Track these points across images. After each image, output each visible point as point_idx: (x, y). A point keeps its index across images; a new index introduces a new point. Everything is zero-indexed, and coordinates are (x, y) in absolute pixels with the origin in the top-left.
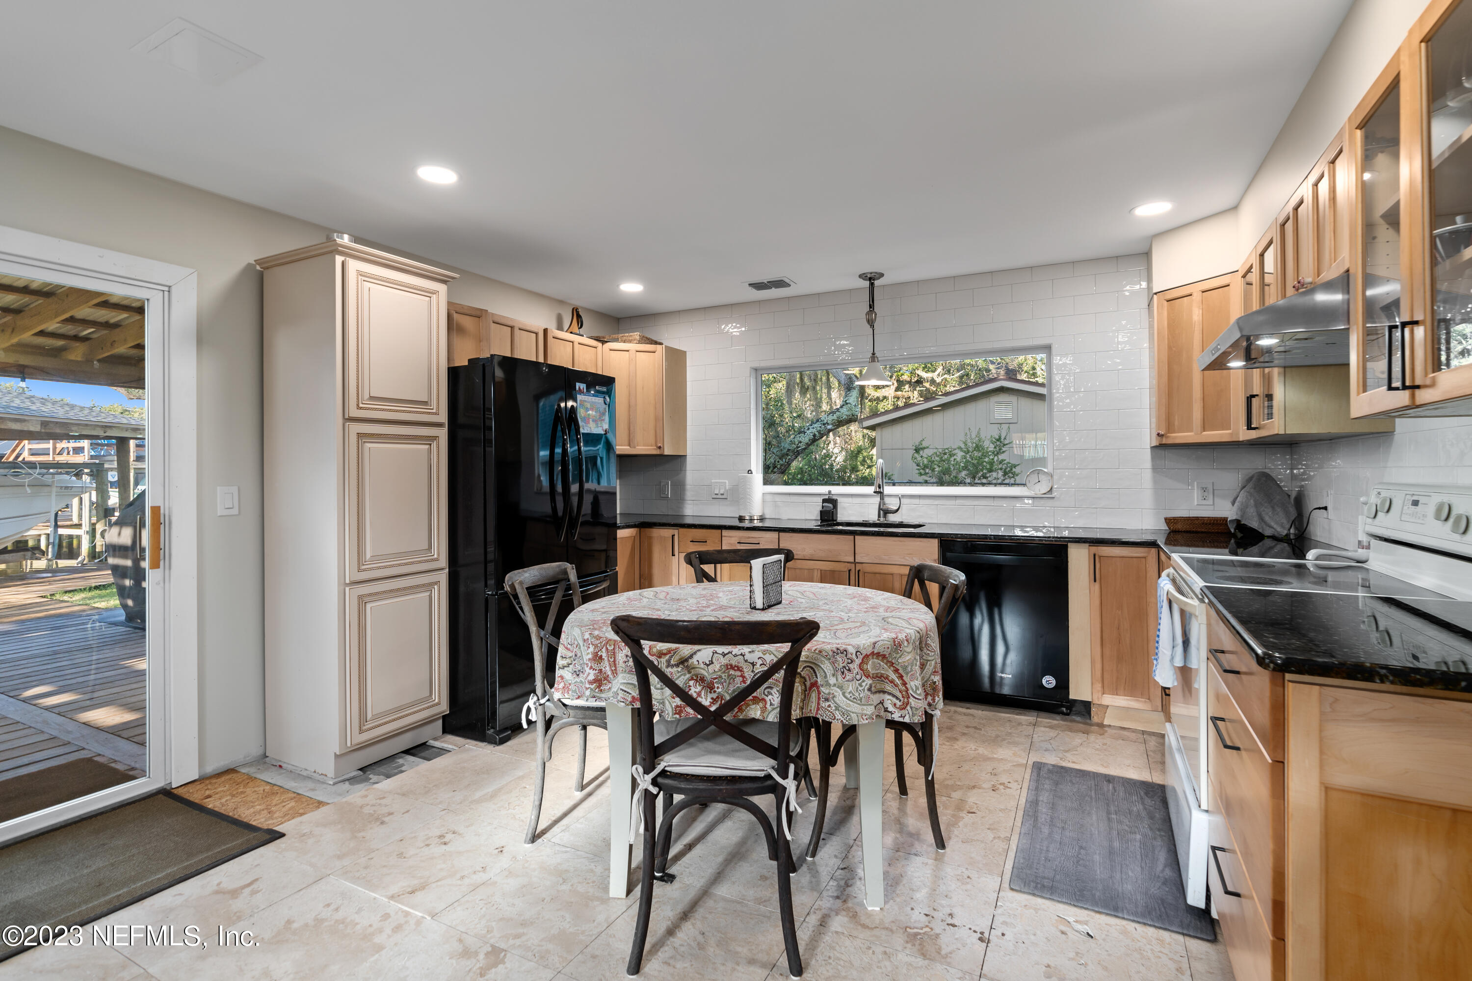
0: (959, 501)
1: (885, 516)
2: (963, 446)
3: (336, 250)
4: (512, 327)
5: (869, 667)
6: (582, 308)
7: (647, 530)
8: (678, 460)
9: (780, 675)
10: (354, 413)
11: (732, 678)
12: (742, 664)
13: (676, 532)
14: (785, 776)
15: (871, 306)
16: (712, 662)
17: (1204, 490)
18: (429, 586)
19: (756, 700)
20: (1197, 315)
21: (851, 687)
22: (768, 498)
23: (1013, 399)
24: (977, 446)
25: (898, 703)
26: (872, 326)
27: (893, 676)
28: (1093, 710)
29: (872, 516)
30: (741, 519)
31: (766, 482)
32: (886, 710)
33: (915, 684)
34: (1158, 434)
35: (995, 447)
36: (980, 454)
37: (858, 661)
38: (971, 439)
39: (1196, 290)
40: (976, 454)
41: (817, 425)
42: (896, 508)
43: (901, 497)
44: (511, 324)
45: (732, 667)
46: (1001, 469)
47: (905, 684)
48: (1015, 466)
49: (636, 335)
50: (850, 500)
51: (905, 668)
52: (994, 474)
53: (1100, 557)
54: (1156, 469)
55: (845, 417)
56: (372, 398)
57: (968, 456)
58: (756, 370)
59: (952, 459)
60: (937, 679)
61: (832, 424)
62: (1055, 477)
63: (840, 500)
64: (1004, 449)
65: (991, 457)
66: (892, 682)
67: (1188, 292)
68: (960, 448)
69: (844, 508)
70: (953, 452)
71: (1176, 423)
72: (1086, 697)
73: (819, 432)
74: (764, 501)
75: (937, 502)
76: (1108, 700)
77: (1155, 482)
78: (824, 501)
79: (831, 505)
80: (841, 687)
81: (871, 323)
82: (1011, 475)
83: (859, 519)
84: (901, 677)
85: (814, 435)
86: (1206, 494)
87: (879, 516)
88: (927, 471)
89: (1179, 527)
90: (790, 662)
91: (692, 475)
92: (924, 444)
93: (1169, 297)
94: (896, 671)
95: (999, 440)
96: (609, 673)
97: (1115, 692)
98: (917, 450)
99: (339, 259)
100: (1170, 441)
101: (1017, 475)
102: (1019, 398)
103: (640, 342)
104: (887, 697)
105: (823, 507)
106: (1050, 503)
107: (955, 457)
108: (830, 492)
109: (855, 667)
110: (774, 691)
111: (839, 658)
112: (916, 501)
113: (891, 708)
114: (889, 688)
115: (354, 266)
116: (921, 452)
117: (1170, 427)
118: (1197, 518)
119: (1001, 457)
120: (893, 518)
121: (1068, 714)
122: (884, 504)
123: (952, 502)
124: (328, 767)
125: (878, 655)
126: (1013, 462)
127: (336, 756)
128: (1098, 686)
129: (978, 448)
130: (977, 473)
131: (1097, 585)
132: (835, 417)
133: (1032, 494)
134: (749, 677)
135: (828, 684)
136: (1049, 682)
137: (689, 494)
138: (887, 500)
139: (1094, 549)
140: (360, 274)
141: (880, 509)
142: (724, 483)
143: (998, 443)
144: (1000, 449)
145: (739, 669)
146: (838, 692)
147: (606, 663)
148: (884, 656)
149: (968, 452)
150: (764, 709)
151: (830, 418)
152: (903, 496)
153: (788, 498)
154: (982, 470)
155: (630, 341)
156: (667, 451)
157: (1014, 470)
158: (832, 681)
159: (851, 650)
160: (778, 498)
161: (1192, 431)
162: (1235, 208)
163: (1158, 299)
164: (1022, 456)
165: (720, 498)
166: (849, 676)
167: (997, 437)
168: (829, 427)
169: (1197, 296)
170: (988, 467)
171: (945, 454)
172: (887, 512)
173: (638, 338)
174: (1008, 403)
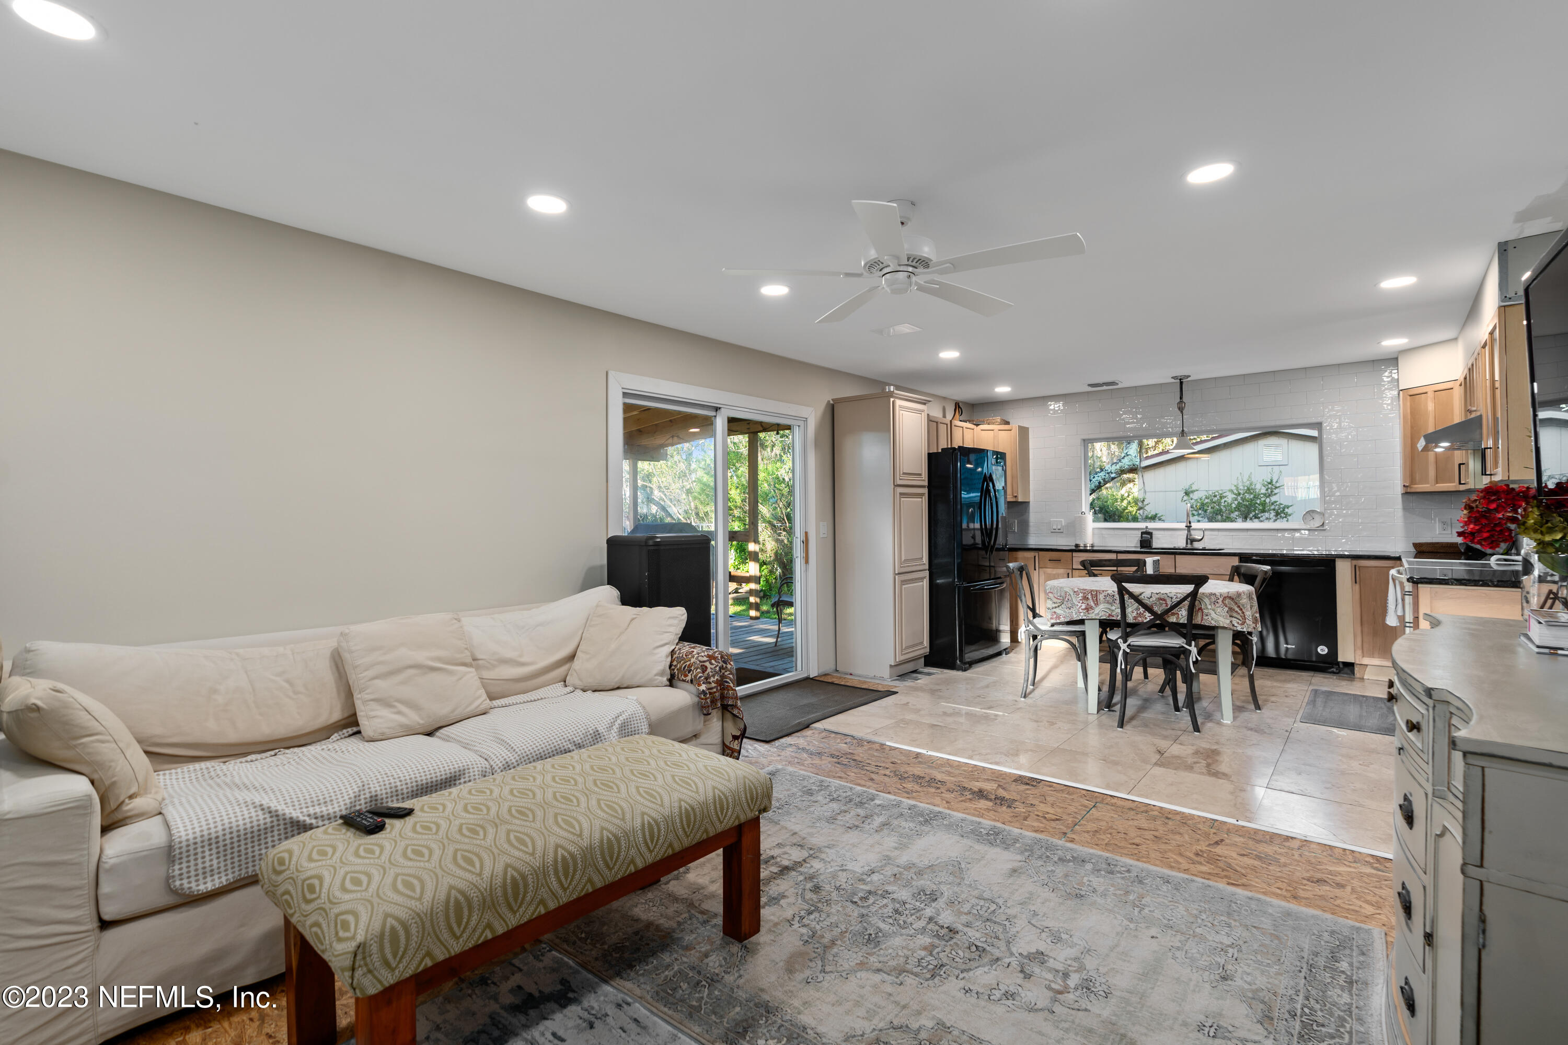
0: (1249, 533)
1: (1191, 543)
2: (1234, 488)
3: (891, 394)
4: (937, 423)
5: (1227, 602)
6: (962, 402)
7: (1014, 553)
8: (1026, 504)
9: (1186, 603)
10: (899, 482)
11: (1161, 604)
12: (1166, 598)
13: (1037, 554)
14: (1190, 645)
15: (1181, 398)
16: (1151, 597)
17: (1444, 523)
18: (922, 579)
19: (1173, 614)
20: (1431, 406)
21: (1219, 610)
22: (1096, 531)
23: (1283, 442)
24: (1248, 489)
25: (1240, 622)
26: (1182, 412)
27: (1237, 609)
28: (1356, 669)
29: (1181, 543)
30: (1077, 546)
31: (1094, 521)
32: (1233, 625)
33: (1248, 613)
34: (1404, 486)
35: (1267, 490)
36: (1252, 496)
37: (1221, 599)
38: (1243, 482)
39: (1430, 390)
40: (1247, 496)
41: (1102, 474)
42: (1200, 538)
43: (1204, 530)
44: (936, 420)
45: (1161, 599)
46: (1274, 510)
47: (1243, 613)
48: (1288, 507)
49: (998, 419)
50: (1162, 532)
51: (1243, 605)
52: (1267, 515)
53: (1359, 567)
54: (1405, 509)
55: (1126, 467)
56: (904, 473)
57: (1239, 498)
58: (1084, 440)
59: (1223, 501)
60: (1258, 615)
61: (1115, 473)
62: (1327, 515)
63: (1154, 533)
64: (1276, 491)
65: (1263, 499)
66: (1236, 612)
67: (1424, 391)
68: (1232, 491)
69: (1158, 539)
70: (1224, 495)
71: (1417, 478)
72: (1350, 659)
73: (1104, 480)
74: (1093, 534)
75: (1232, 533)
76: (1366, 661)
77: (1405, 517)
78: (1142, 533)
79: (1149, 536)
80: (1214, 610)
81: (1181, 409)
82: (1282, 515)
83: (1172, 546)
84: (1241, 610)
85: (1100, 483)
86: (1445, 526)
87: (1187, 543)
88: (1200, 512)
89: (1424, 549)
90: (1194, 595)
91: (1033, 517)
92: (1194, 488)
93: (1411, 393)
94: (1239, 607)
95: (1271, 483)
96: (1093, 605)
97: (1372, 655)
98: (1187, 493)
99: (892, 400)
100: (1413, 490)
101: (1290, 515)
102: (1290, 441)
103: (1000, 424)
104: (1234, 619)
105: (1142, 537)
106: (1323, 533)
107: (1226, 499)
108: (1147, 527)
109: (1220, 601)
110: (1183, 609)
111: (1212, 597)
112: (1216, 533)
113: (1236, 625)
114: (1235, 615)
115: (899, 403)
116: (1191, 495)
117: (1413, 481)
118: (1438, 543)
119: (1273, 499)
120: (1196, 545)
121: (1337, 673)
122: (1191, 535)
123: (1245, 533)
124: (886, 673)
125: (1230, 598)
126: (1285, 503)
127: (891, 666)
128: (1359, 652)
129: (1249, 490)
130: (1248, 513)
131: (1357, 586)
132: (1118, 467)
133: (1308, 527)
134: (1169, 603)
135: (1207, 608)
136: (1323, 650)
137: (1032, 529)
138: (1193, 532)
139: (1355, 562)
140: (900, 406)
141: (1187, 539)
142: (1061, 521)
143: (1270, 486)
144: (1272, 492)
145: (1164, 600)
146: (1212, 613)
147: (1091, 601)
148: (1233, 599)
149: (1239, 494)
150: (1178, 618)
151: (1114, 468)
152: (1206, 530)
153: (1112, 532)
154: (1254, 511)
155: (993, 424)
156: (1020, 500)
157: (1286, 510)
158: (1209, 607)
159: (1217, 594)
160: (1104, 532)
161: (1428, 484)
162: (1456, 339)
163: (1403, 394)
164: (1295, 498)
165: (1057, 532)
166: (1217, 605)
167: (1269, 481)
168: (1113, 475)
169: (1431, 394)
170: (1261, 508)
171: (1215, 496)
172: (1193, 541)
173: (999, 420)
174: (1277, 446)
